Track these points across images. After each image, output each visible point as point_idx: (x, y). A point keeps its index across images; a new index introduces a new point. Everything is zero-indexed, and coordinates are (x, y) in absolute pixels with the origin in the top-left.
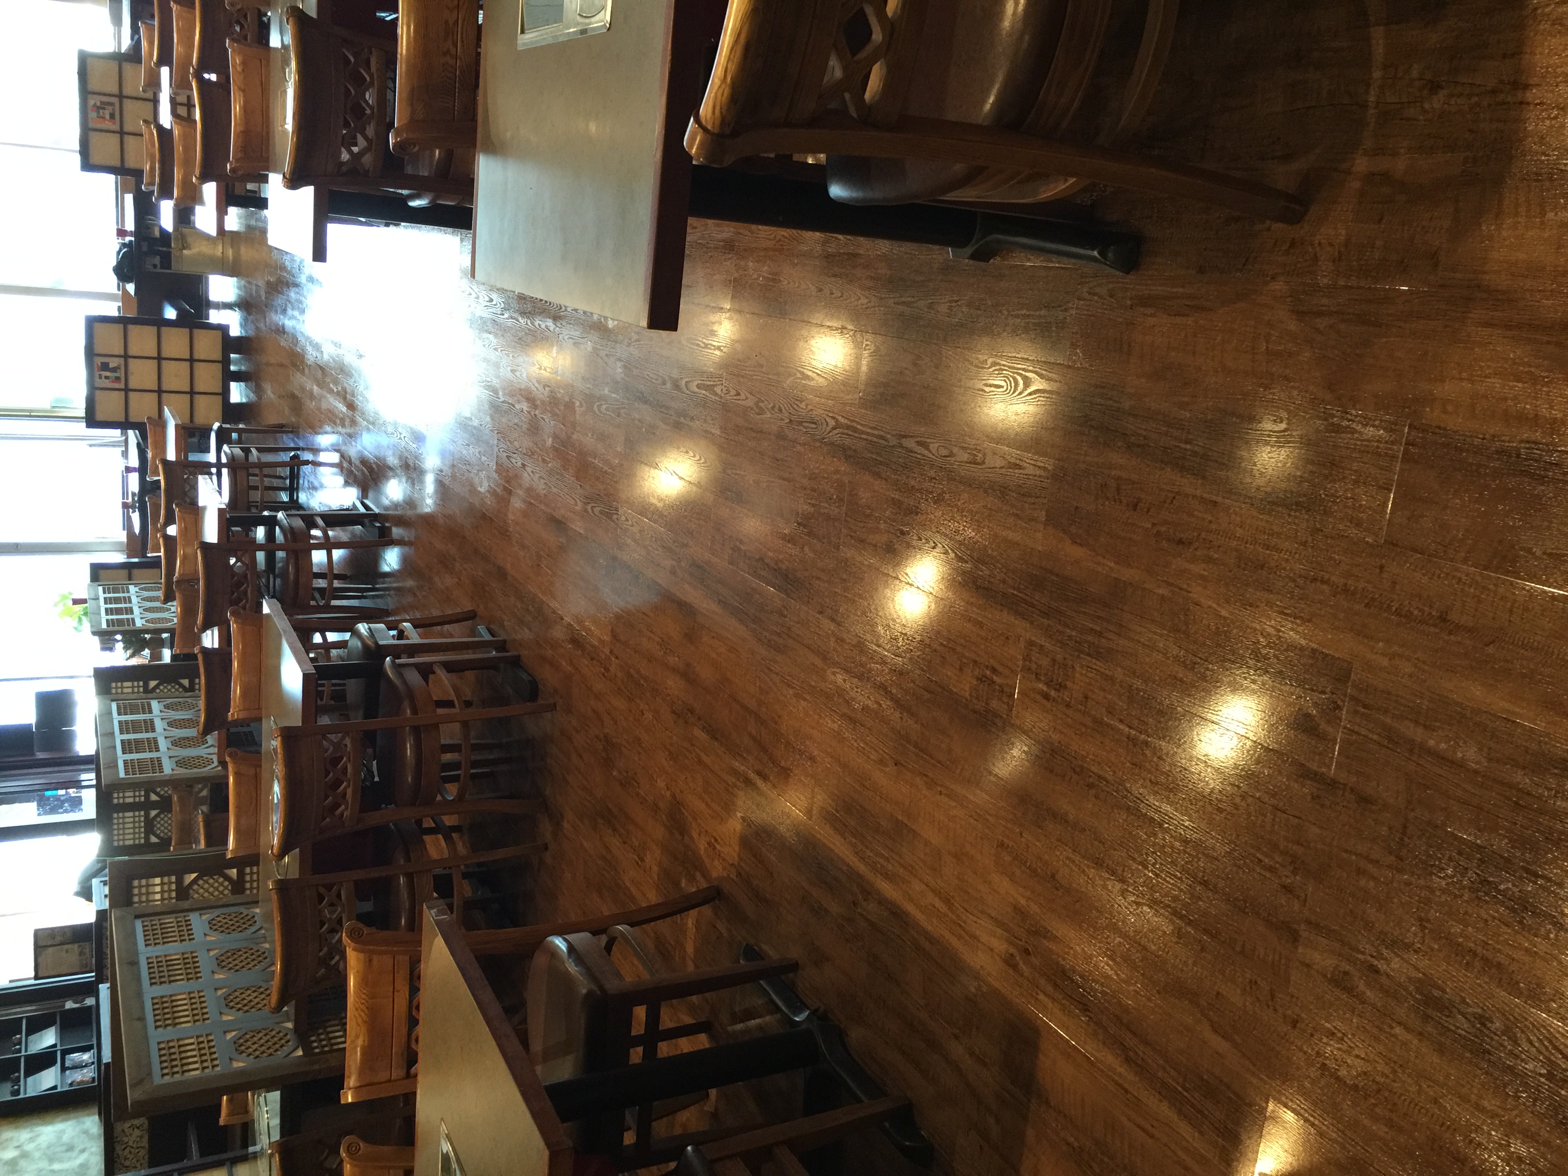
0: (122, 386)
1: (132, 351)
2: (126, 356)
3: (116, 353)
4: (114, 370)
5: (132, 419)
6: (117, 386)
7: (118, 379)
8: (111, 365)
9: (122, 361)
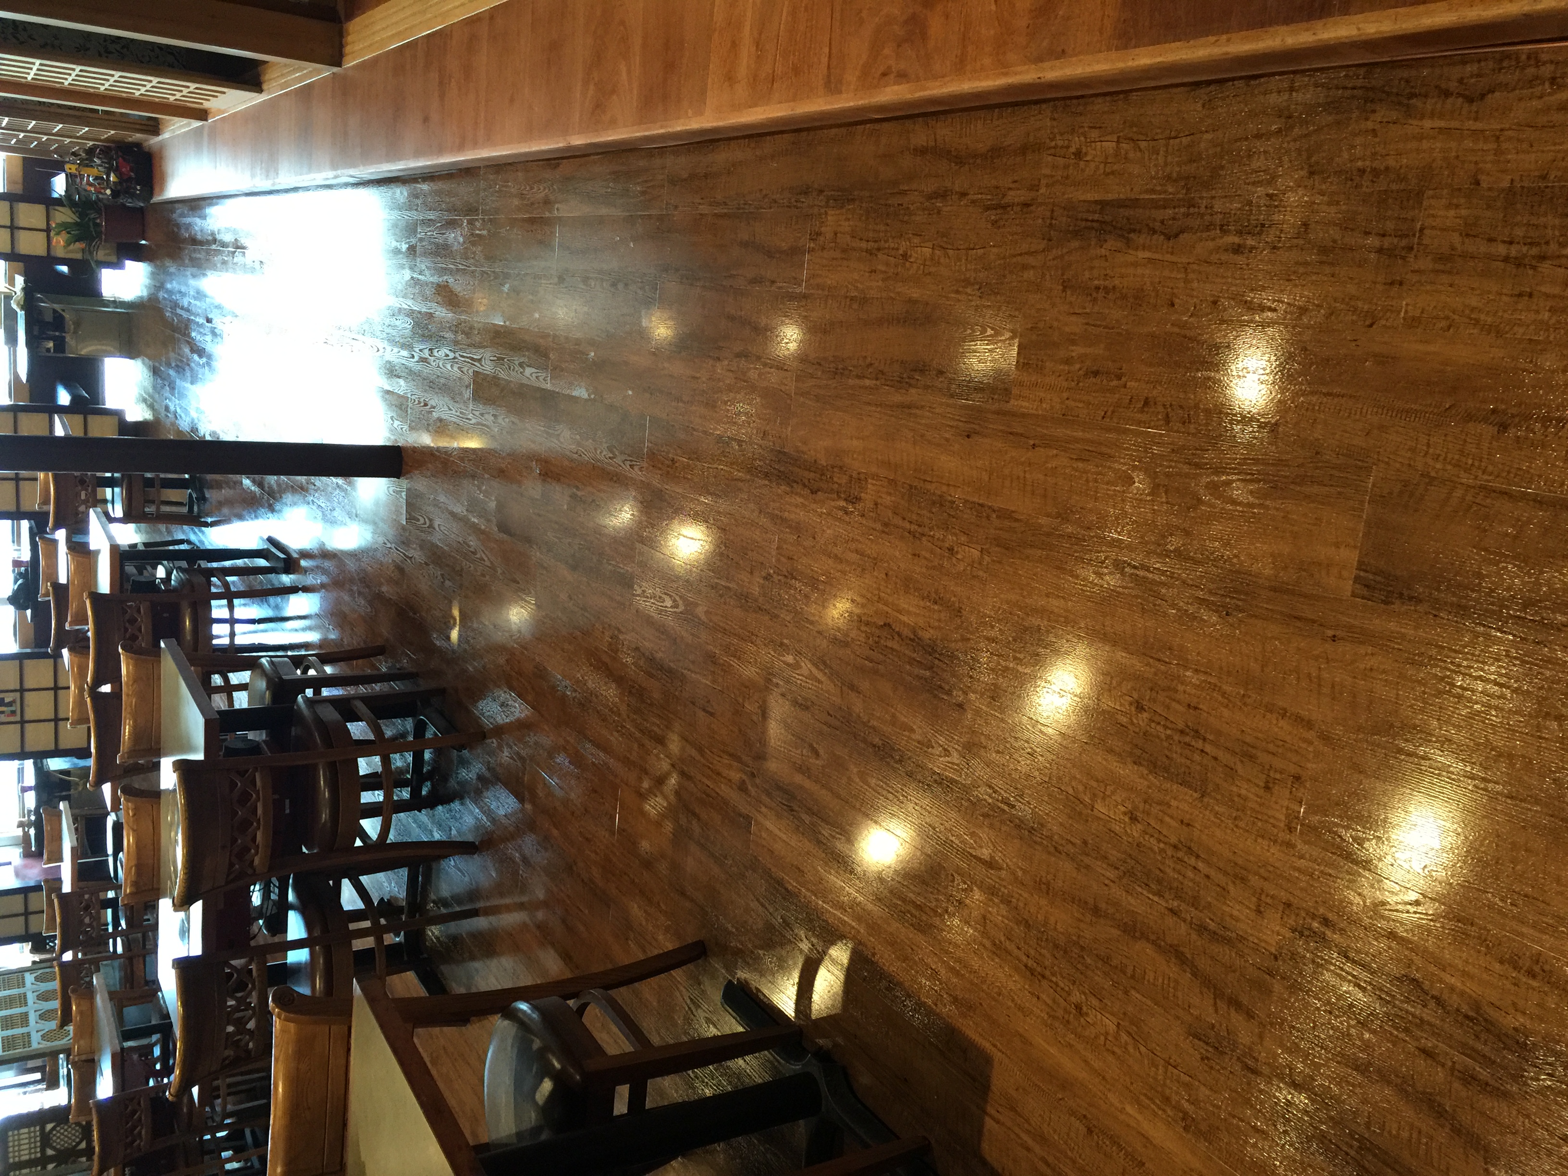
0: (18, 718)
1: (28, 685)
2: (22, 690)
3: (12, 688)
4: (10, 704)
5: (28, 748)
6: (12, 719)
7: (13, 713)
8: (7, 700)
9: (18, 695)
